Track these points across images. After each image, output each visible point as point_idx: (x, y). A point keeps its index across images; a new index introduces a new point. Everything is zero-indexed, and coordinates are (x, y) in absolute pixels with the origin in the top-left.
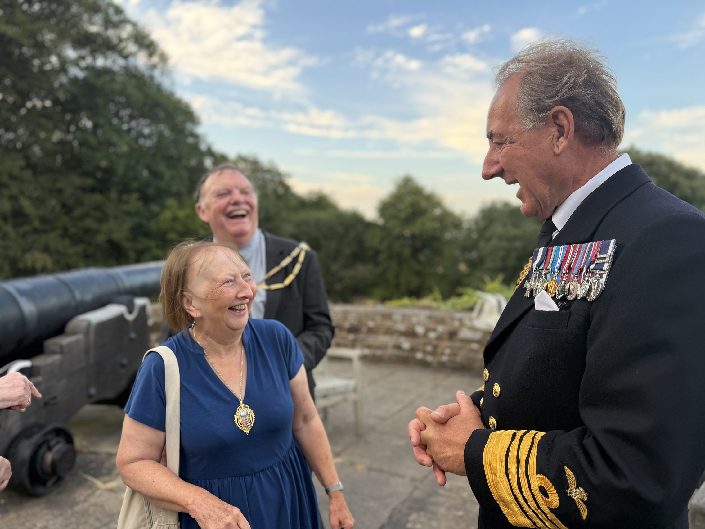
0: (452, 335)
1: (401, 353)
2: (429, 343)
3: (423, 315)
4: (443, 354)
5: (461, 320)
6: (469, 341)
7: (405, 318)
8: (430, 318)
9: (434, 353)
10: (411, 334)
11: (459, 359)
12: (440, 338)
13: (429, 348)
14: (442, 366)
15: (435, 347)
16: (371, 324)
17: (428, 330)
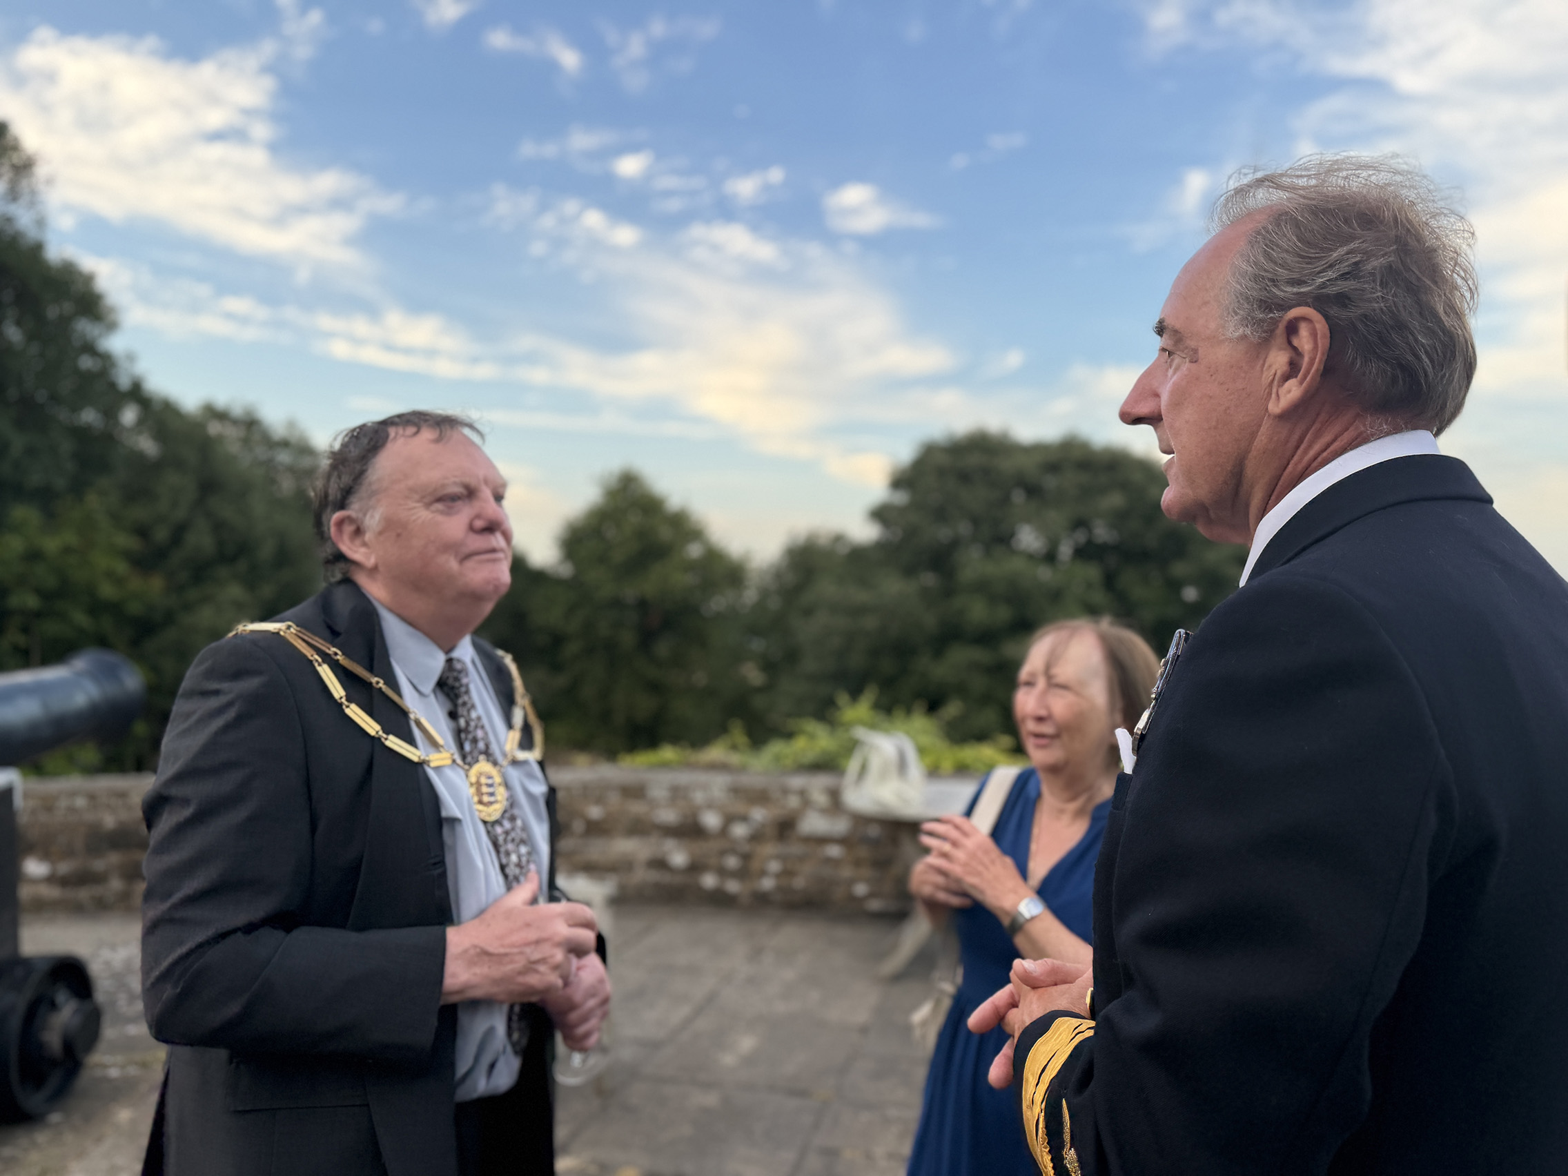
0: (785, 827)
1: (665, 878)
2: (732, 851)
3: (718, 785)
4: (763, 873)
5: (802, 793)
6: (823, 840)
7: (677, 793)
8: (736, 791)
9: (742, 874)
10: (690, 830)
11: (799, 883)
12: (756, 837)
13: (732, 862)
14: (760, 903)
15: (746, 857)
16: (595, 812)
17: (729, 819)
